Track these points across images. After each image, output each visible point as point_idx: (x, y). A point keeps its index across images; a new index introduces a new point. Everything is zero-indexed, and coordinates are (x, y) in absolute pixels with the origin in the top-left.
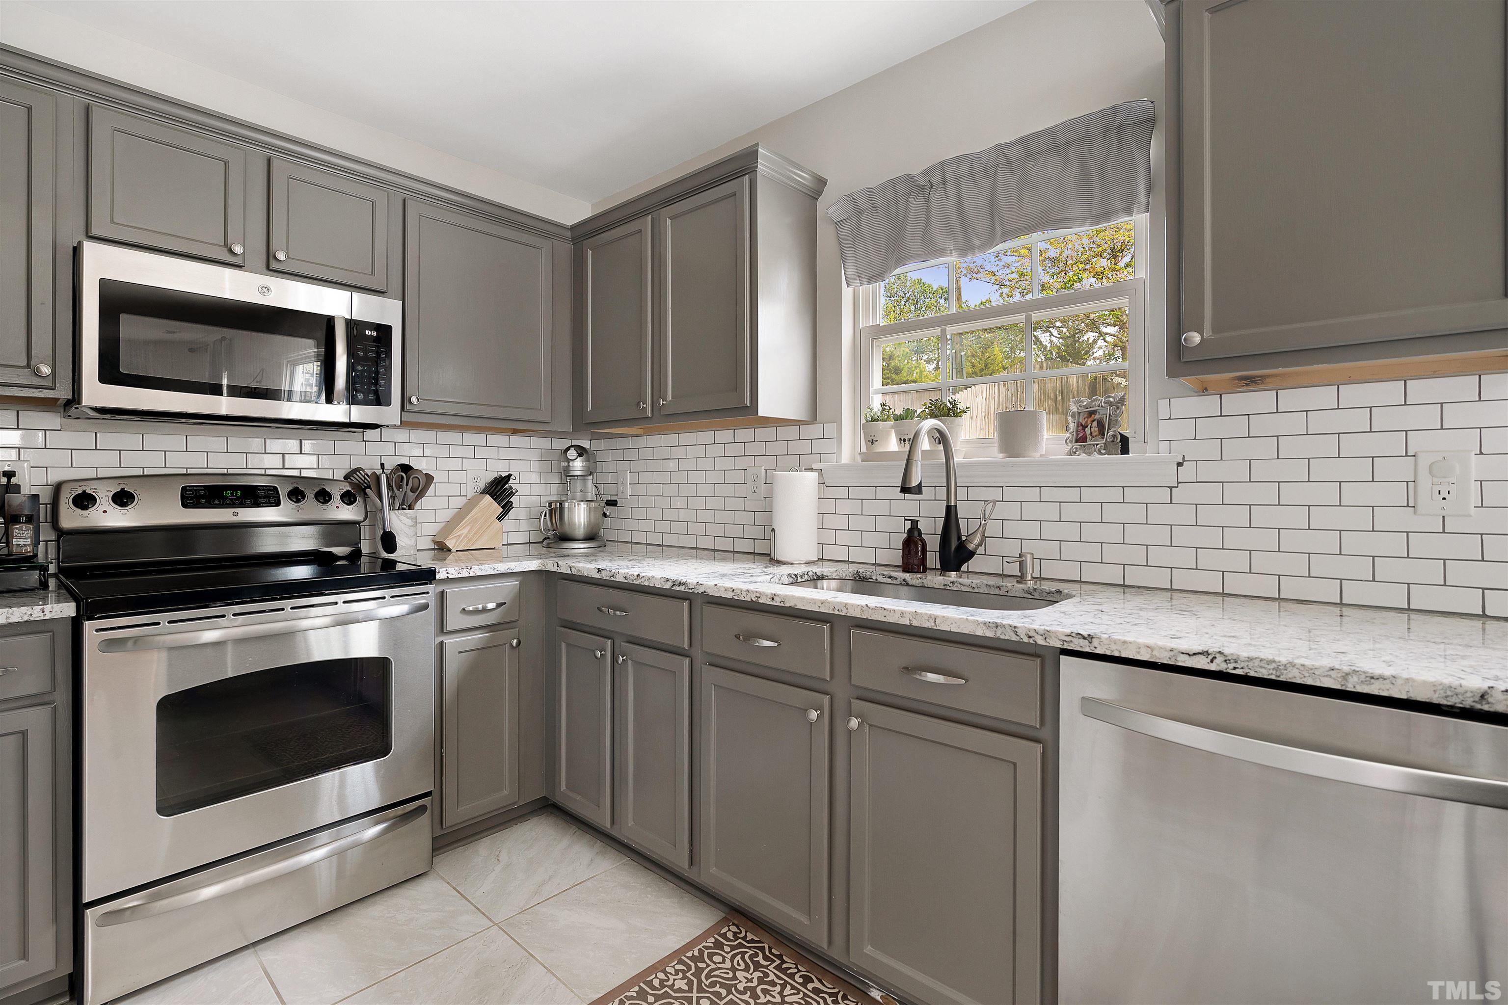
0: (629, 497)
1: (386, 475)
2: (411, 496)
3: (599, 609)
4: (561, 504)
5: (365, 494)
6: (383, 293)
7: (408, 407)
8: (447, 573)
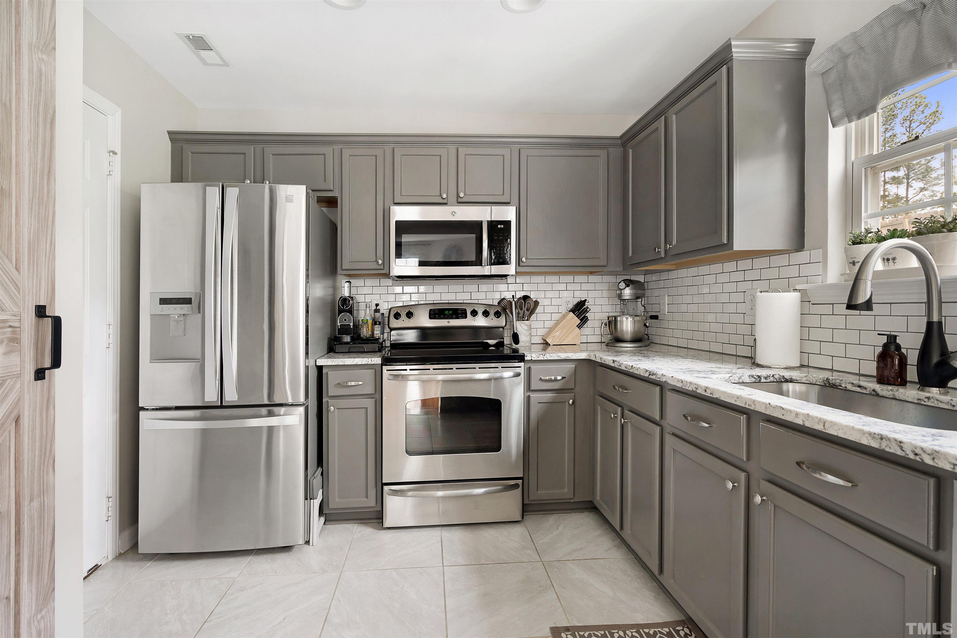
0: (666, 313)
1: (515, 302)
2: (527, 313)
3: (614, 387)
4: (615, 318)
5: (506, 311)
6: (509, 203)
7: (521, 264)
8: (531, 357)
